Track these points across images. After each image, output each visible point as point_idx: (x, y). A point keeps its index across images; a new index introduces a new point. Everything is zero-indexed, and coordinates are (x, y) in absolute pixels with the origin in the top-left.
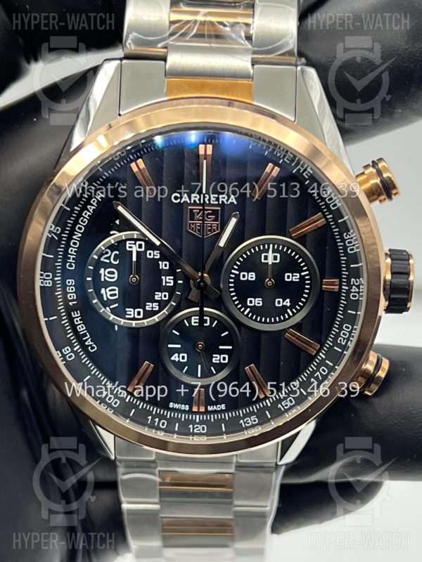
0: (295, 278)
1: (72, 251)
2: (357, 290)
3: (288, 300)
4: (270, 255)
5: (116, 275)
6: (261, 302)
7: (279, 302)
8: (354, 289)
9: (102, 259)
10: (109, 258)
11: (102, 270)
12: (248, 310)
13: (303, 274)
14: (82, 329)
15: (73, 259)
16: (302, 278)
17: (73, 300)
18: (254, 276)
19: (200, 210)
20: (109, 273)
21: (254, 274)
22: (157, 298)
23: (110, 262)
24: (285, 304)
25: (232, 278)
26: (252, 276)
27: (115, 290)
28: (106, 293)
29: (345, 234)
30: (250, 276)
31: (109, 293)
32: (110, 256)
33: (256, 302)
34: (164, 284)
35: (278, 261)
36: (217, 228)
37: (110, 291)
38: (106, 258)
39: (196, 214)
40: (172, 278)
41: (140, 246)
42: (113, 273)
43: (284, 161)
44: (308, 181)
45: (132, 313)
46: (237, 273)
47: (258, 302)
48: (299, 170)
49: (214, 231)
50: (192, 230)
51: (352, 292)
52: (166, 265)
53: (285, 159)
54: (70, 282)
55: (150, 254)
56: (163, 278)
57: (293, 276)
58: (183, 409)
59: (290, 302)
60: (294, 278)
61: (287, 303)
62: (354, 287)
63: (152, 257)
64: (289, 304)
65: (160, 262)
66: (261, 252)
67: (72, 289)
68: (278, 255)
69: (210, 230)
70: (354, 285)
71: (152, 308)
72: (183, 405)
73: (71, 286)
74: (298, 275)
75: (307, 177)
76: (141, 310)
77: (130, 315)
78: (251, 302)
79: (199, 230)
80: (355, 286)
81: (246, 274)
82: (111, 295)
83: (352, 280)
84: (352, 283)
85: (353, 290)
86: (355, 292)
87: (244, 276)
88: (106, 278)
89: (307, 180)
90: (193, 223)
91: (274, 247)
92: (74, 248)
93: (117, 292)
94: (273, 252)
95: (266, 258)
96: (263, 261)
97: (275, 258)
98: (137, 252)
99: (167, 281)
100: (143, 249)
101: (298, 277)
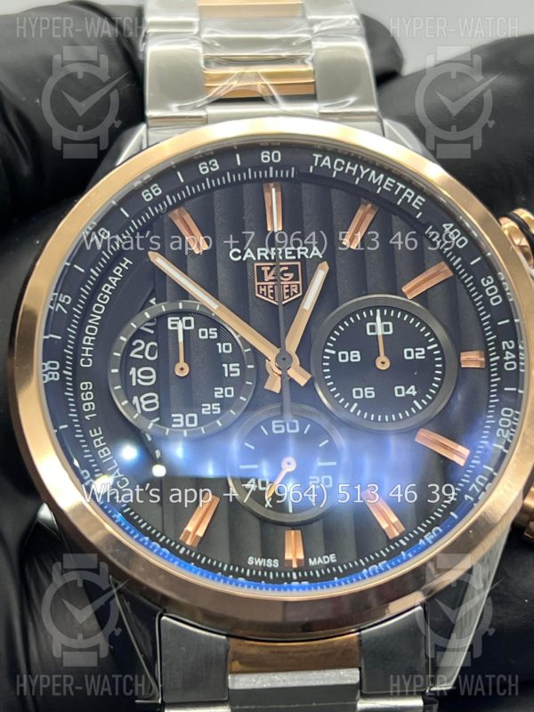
0: (420, 354)
1: (88, 340)
2: (513, 356)
3: (413, 387)
4: (379, 324)
5: (154, 377)
6: (373, 393)
7: (400, 392)
8: (509, 356)
9: (132, 355)
10: (142, 352)
11: (133, 369)
12: (356, 405)
13: (429, 348)
14: (105, 455)
15: (90, 352)
16: (428, 353)
17: (91, 412)
18: (358, 356)
19: (272, 267)
20: (143, 373)
21: (358, 352)
22: (217, 395)
23: (144, 357)
24: (408, 392)
25: (326, 361)
26: (355, 356)
27: (153, 398)
28: (140, 404)
29: (483, 279)
30: (352, 356)
31: (144, 403)
32: (144, 349)
33: (366, 392)
34: (226, 375)
35: (391, 332)
36: (299, 291)
37: (145, 399)
38: (137, 353)
39: (266, 273)
40: (238, 365)
41: (188, 323)
42: (149, 373)
43: (383, 189)
44: (420, 214)
45: (181, 420)
46: (334, 352)
47: (369, 392)
48: (406, 198)
49: (295, 294)
50: (263, 294)
51: (506, 361)
52: (227, 348)
53: (384, 187)
54: (86, 385)
55: (203, 334)
56: (225, 366)
57: (415, 352)
58: (270, 566)
59: (416, 390)
60: (417, 354)
61: (412, 391)
62: (507, 353)
63: (206, 337)
64: (414, 393)
65: (219, 344)
66: (364, 321)
67: (89, 396)
68: (390, 324)
69: (287, 294)
70: (507, 349)
71: (212, 410)
72: (269, 561)
73: (88, 391)
74: (423, 349)
75: (418, 208)
76: (195, 416)
77: (179, 423)
78: (358, 393)
79: (273, 294)
80: (510, 350)
81: (346, 353)
82: (147, 406)
83: (504, 343)
84: (504, 348)
85: (507, 358)
86: (510, 360)
87: (343, 356)
88: (139, 381)
89: (418, 212)
90: (263, 286)
91: (382, 313)
92: (90, 336)
93: (156, 401)
94: (382, 321)
95: (373, 329)
96: (369, 333)
97: (386, 328)
98: (184, 331)
99: (231, 369)
100: (192, 327)
101: (423, 353)
